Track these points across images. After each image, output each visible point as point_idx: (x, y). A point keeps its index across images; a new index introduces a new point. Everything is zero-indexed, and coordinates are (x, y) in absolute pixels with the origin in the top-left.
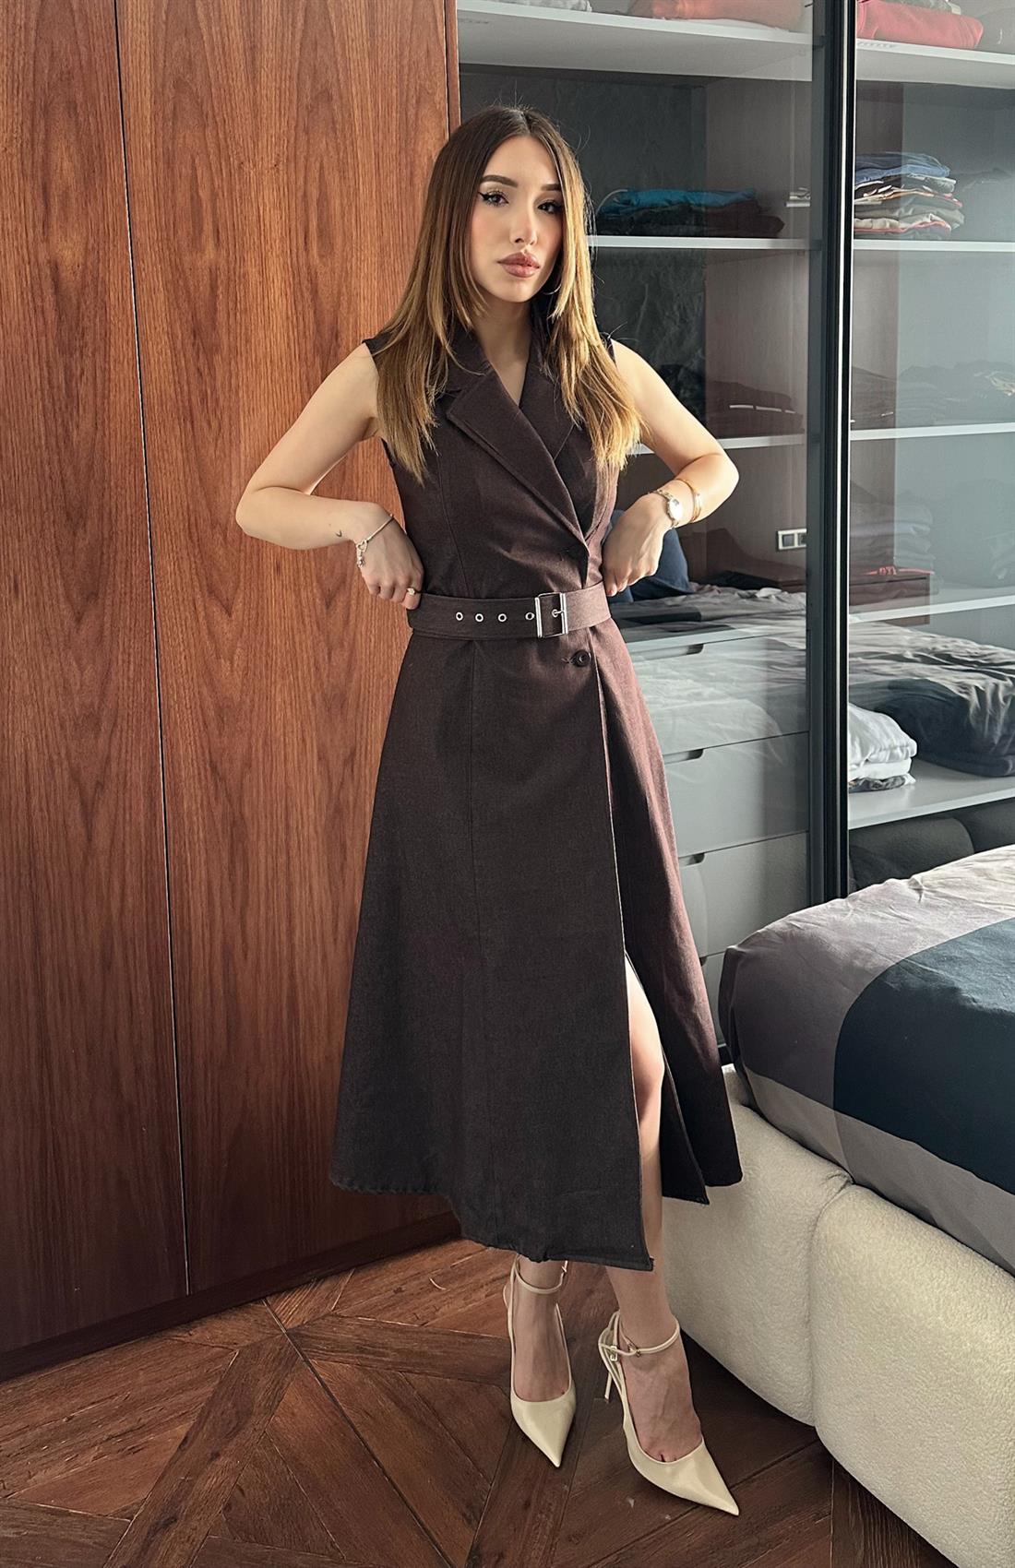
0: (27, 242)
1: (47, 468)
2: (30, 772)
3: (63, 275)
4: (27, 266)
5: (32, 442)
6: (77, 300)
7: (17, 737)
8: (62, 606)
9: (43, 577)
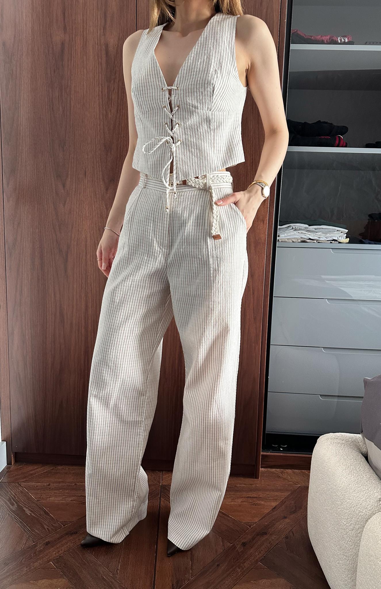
0: (97, 36)
1: (99, 127)
2: (87, 246)
3: (110, 49)
4: (97, 46)
5: (94, 116)
6: (114, 60)
7: (83, 231)
8: (101, 183)
9: (95, 171)
